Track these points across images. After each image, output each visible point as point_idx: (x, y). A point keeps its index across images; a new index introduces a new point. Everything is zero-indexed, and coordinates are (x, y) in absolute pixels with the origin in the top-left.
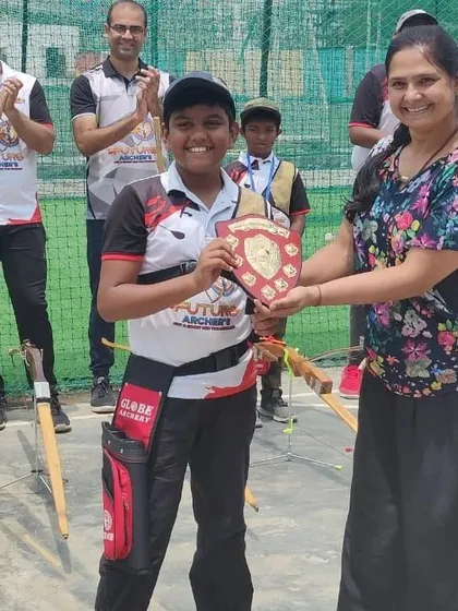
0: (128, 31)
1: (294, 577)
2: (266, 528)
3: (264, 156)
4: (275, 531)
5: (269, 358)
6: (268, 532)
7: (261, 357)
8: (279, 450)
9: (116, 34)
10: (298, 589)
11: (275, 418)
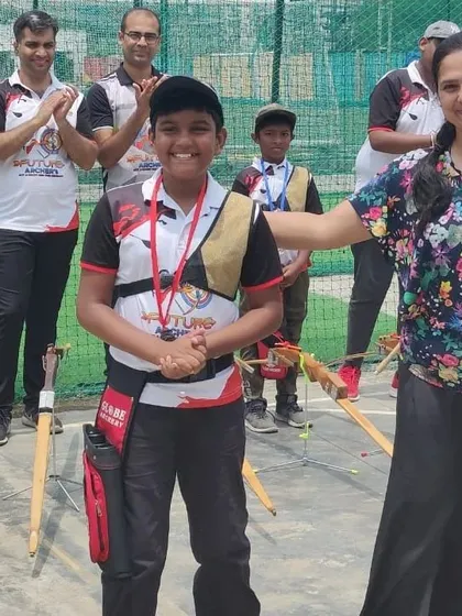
0: (143, 38)
1: (311, 581)
2: (284, 532)
3: (278, 161)
4: (293, 535)
5: (284, 363)
6: (286, 536)
7: (276, 362)
8: (294, 454)
9: (132, 41)
10: (316, 593)
11: (291, 423)
